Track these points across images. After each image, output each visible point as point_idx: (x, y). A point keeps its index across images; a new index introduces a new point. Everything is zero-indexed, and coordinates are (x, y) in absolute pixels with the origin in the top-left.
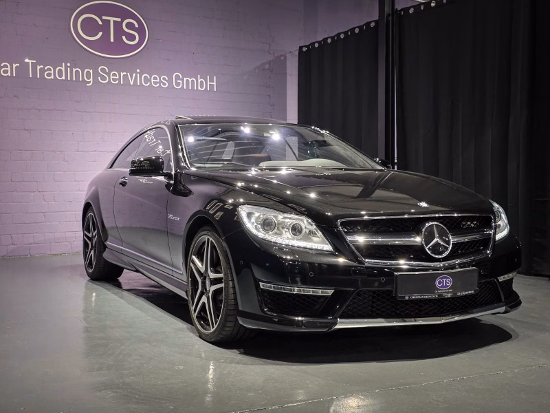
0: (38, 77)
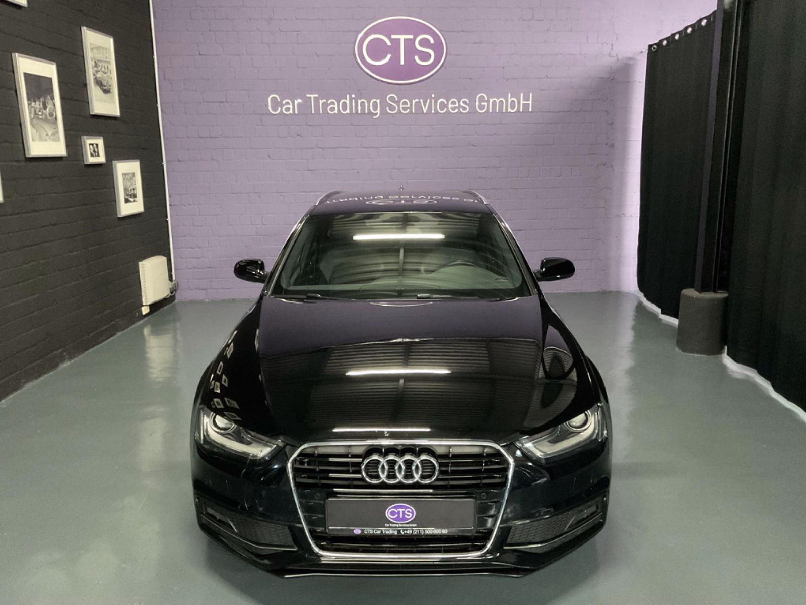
0: (321, 112)
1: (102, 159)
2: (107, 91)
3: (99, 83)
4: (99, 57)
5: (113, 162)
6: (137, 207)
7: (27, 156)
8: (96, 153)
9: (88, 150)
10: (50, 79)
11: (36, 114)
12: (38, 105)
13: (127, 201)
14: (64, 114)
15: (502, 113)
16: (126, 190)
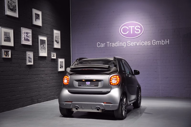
1: (55, 58)
2: (58, 43)
3: (56, 41)
4: (56, 35)
5: (58, 59)
6: (63, 69)
7: (39, 56)
8: (54, 56)
9: (52, 55)
10: (45, 40)
11: (42, 47)
12: (42, 46)
13: (60, 68)
14: (47, 48)
15: (160, 45)
16: (60, 65)
